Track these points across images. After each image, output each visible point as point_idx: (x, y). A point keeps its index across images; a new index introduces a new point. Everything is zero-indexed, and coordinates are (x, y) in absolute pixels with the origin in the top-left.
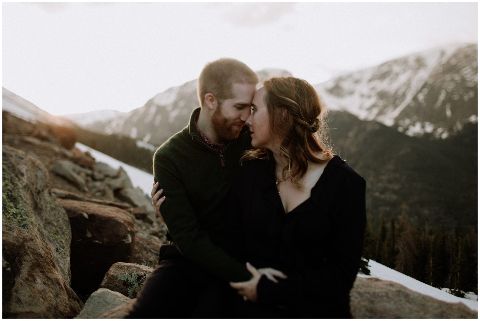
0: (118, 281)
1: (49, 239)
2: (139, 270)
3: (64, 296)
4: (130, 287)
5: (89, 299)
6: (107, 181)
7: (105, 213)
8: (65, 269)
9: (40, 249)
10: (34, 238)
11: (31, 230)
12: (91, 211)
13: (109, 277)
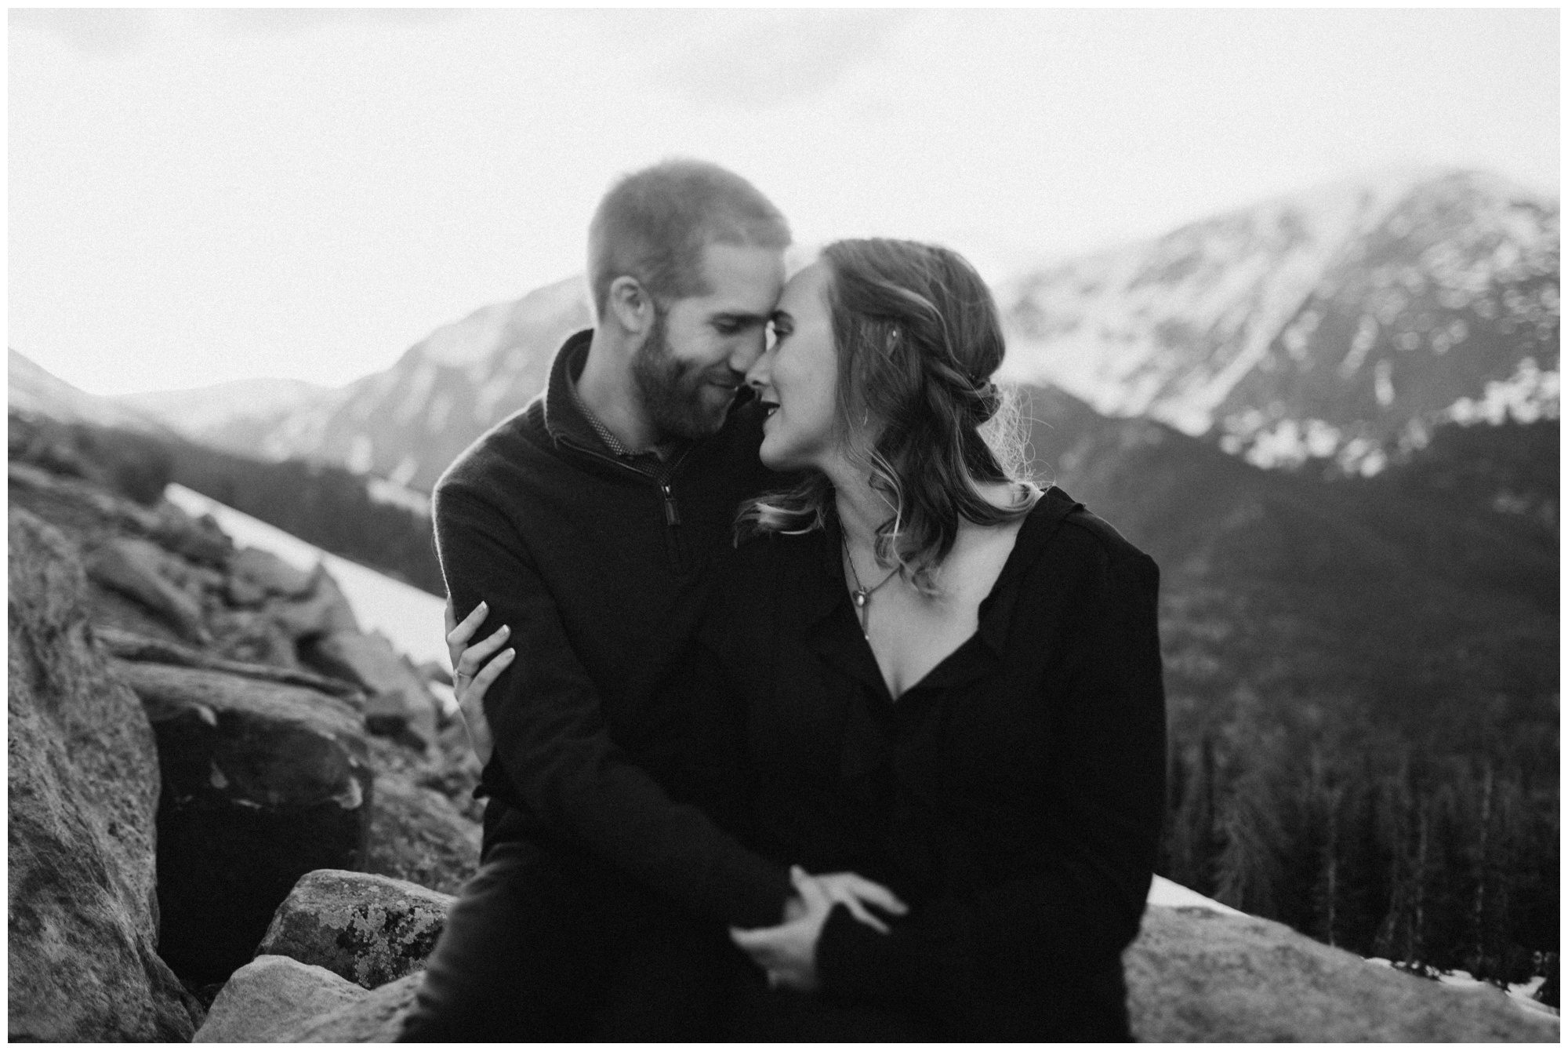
0: (319, 930)
1: (86, 792)
2: (391, 896)
3: (138, 984)
4: (360, 952)
5: (224, 991)
6: (274, 608)
7: (273, 706)
8: (140, 895)
9: (57, 824)
10: (34, 787)
11: (24, 759)
12: (227, 702)
13: (290, 919)
